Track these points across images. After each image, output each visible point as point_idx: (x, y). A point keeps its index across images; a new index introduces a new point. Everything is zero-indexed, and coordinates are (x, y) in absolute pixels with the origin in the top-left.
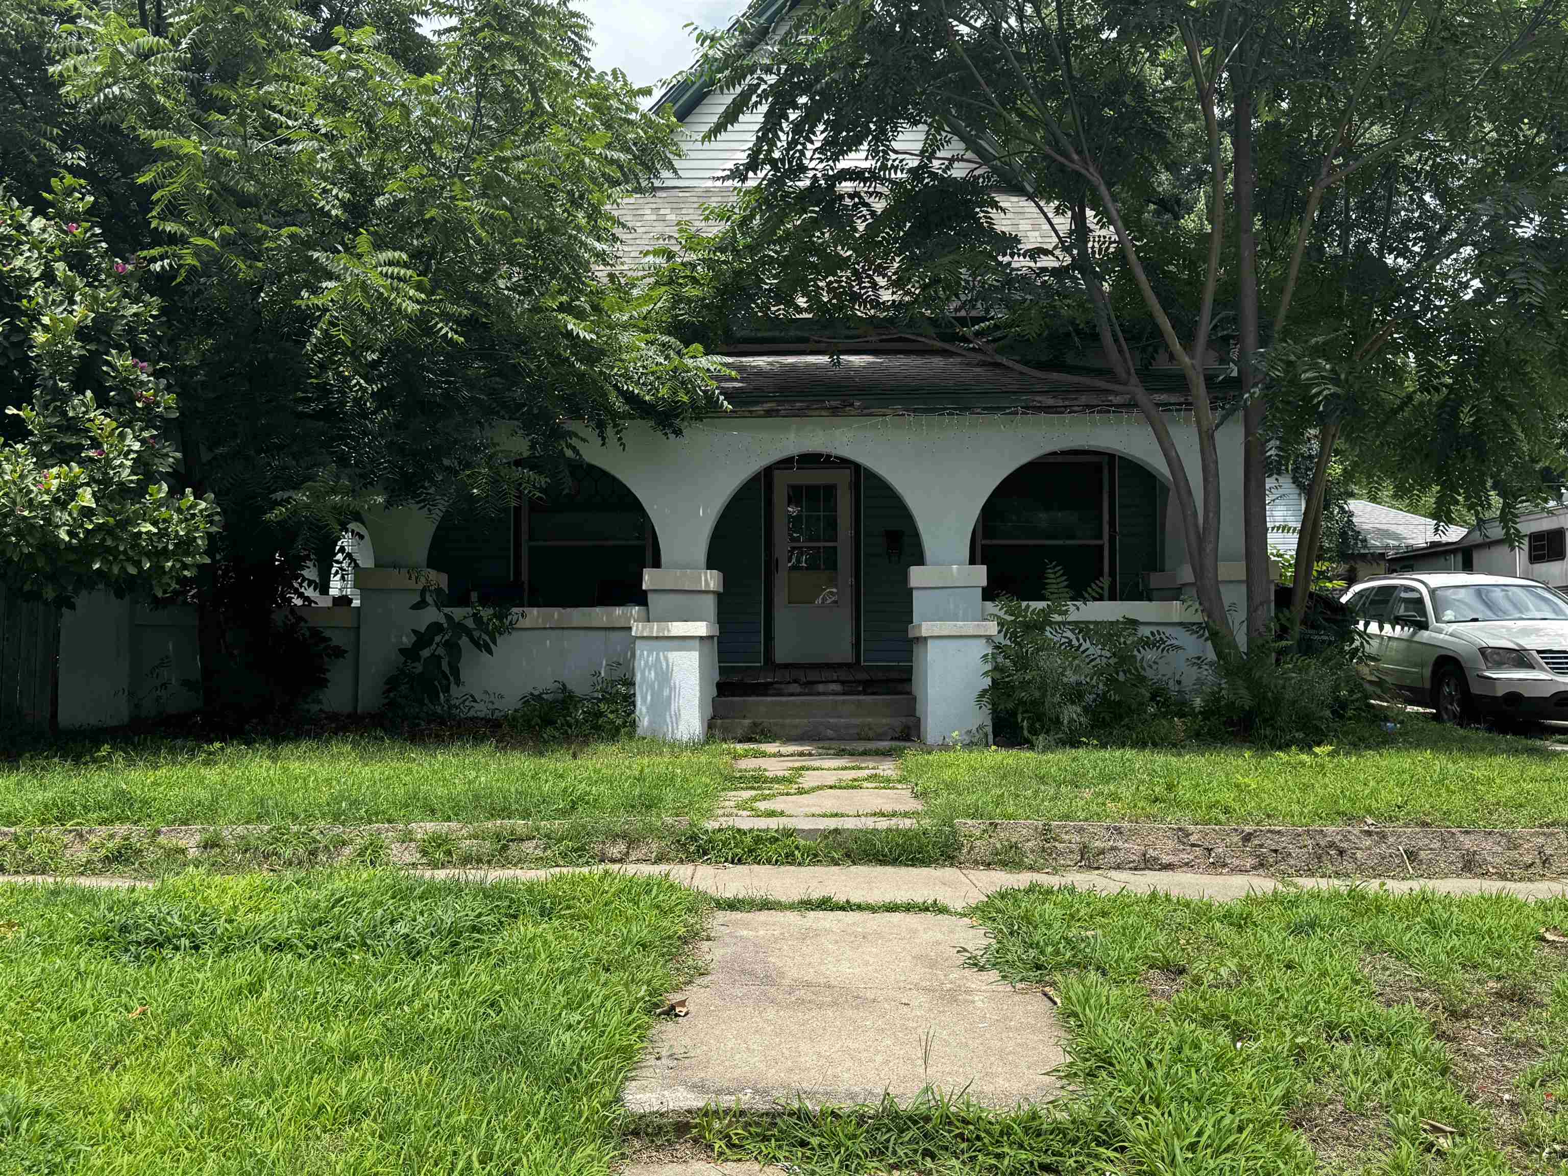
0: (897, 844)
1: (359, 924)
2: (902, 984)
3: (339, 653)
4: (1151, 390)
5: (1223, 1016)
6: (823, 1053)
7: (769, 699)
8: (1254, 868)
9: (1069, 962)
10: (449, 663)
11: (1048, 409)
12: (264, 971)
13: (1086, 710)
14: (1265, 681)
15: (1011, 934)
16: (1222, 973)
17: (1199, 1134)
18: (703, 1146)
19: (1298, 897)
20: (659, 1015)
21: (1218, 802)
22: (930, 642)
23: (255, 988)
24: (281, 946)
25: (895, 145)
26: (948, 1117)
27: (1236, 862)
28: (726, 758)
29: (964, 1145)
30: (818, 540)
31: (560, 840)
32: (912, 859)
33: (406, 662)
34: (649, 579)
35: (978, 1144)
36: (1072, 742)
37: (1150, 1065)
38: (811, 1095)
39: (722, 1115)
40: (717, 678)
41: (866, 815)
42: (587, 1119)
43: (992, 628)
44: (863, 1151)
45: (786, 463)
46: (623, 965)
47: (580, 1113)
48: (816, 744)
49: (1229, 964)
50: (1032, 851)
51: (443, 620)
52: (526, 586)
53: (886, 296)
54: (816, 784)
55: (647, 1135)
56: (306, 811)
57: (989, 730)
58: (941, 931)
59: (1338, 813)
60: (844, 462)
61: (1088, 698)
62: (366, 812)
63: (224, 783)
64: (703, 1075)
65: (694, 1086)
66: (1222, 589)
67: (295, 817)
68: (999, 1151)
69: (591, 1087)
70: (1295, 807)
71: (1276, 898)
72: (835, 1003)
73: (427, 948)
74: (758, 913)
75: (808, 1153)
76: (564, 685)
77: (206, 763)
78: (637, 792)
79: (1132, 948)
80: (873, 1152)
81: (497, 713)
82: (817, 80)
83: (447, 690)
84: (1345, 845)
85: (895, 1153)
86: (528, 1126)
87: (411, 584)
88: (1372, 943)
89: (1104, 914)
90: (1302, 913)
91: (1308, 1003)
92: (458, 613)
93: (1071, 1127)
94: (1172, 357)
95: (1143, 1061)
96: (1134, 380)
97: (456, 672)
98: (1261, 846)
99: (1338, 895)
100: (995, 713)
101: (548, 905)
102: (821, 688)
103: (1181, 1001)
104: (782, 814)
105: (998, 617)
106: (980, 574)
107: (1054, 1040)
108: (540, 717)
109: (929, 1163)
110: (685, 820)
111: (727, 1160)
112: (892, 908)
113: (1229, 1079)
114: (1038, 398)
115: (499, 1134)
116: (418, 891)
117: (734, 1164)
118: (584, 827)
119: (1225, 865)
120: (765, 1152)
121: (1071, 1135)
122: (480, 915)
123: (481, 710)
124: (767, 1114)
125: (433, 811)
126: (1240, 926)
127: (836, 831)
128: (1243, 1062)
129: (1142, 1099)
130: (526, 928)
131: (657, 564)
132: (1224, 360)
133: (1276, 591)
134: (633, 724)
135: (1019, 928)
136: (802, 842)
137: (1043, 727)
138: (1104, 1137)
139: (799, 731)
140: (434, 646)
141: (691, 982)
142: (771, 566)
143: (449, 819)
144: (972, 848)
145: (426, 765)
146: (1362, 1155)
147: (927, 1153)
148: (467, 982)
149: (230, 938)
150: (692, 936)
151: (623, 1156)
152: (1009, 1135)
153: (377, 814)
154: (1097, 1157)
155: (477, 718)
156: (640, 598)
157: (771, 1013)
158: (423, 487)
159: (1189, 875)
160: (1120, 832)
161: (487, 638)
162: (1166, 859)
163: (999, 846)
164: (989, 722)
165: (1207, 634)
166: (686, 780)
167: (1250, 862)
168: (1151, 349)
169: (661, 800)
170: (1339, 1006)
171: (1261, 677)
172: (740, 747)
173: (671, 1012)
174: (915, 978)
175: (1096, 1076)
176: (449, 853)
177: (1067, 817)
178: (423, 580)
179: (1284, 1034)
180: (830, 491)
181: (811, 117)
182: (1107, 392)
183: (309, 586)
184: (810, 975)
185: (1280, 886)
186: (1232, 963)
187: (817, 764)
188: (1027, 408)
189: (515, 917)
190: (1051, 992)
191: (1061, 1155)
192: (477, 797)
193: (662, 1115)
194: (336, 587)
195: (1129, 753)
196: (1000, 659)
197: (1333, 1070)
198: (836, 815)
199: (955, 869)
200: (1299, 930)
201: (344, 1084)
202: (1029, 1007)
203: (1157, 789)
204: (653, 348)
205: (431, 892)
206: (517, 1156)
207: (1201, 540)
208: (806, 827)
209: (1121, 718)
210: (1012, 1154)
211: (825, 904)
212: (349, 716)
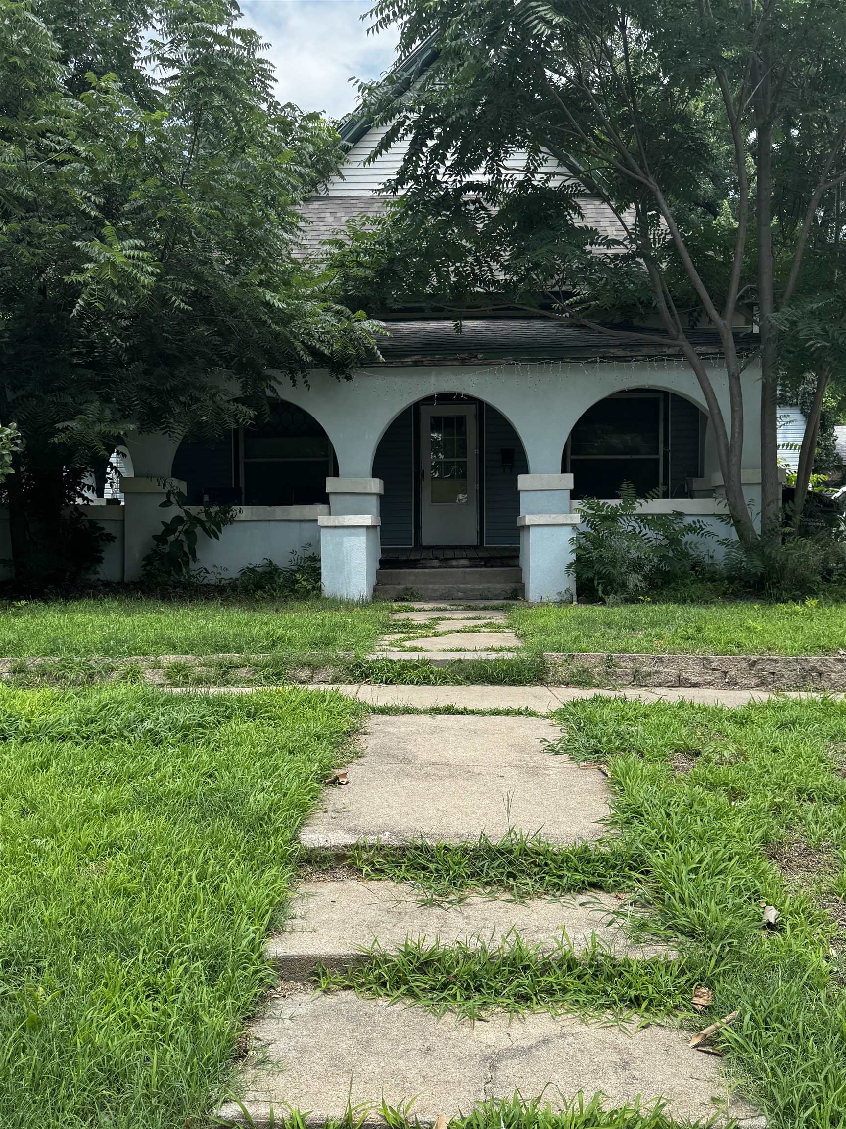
0: (503, 670)
1: (119, 722)
2: (499, 764)
3: (110, 538)
4: (694, 344)
5: (724, 784)
6: (441, 808)
7: (417, 571)
8: (757, 686)
9: (618, 748)
10: (188, 546)
11: (619, 359)
12: (52, 753)
13: (645, 577)
14: (773, 555)
15: (579, 730)
16: (725, 754)
17: (700, 862)
18: (355, 870)
19: (785, 704)
20: (329, 782)
21: (733, 639)
22: (532, 529)
23: (45, 766)
24: (64, 738)
25: (505, 163)
26: (525, 850)
27: (745, 681)
28: (386, 612)
29: (536, 869)
30: (453, 457)
31: (264, 668)
32: (513, 681)
33: (157, 545)
34: (331, 485)
35: (547, 868)
36: (632, 600)
37: (668, 815)
38: (430, 835)
39: (368, 849)
40: (379, 556)
41: (482, 650)
42: (274, 852)
43: (576, 518)
44: (466, 874)
45: (429, 400)
46: (302, 749)
47: (269, 848)
48: (450, 602)
49: (730, 748)
50: (599, 674)
51: (183, 515)
52: (243, 490)
53: (501, 276)
54: (447, 629)
55: (316, 862)
56: (85, 647)
57: (574, 592)
58: (529, 728)
59: (819, 647)
60: (471, 400)
61: (647, 569)
62: (128, 648)
63: (27, 628)
64: (356, 822)
65: (350, 830)
66: (744, 488)
67: (77, 652)
68: (560, 873)
69: (277, 830)
70: (788, 643)
71: (769, 705)
72: (451, 776)
73: (166, 738)
74: (401, 716)
75: (428, 875)
76: (270, 561)
77: (15, 615)
78: (319, 634)
79: (663, 738)
80: (473, 874)
81: (223, 581)
82: (449, 116)
83: (187, 564)
84: (823, 669)
85: (487, 874)
86: (233, 856)
87: (160, 489)
88: (836, 735)
89: (646, 716)
90: (787, 715)
91: (786, 775)
92: (194, 510)
93: (612, 857)
94: (711, 321)
95: (663, 813)
96: (682, 336)
97: (193, 552)
98: (763, 670)
99: (814, 702)
100: (578, 578)
101: (252, 710)
102: (454, 563)
103: (695, 774)
104: (422, 650)
105: (582, 511)
106: (568, 480)
107: (603, 800)
108: (253, 584)
109: (511, 881)
110: (352, 653)
111: (372, 879)
112: (496, 713)
113: (724, 825)
114: (612, 351)
115: (213, 861)
116: (162, 700)
117: (376, 882)
118: (282, 659)
119: (736, 684)
120: (398, 874)
121: (612, 862)
122: (203, 716)
123: (212, 579)
124: (400, 848)
125: (175, 648)
126: (742, 724)
127: (460, 661)
128: (735, 815)
129: (662, 838)
130: (235, 726)
131: (336, 474)
132: (750, 322)
133: (784, 491)
134: (319, 589)
135: (585, 725)
136: (436, 669)
137: (612, 589)
138: (634, 864)
139: (438, 594)
140: (177, 534)
141: (351, 762)
142: (419, 476)
143: (186, 653)
144: (556, 672)
145: (171, 616)
146: (817, 877)
147: (511, 875)
148: (193, 761)
149: (28, 732)
150: (353, 732)
151: (299, 876)
152: (567, 862)
153: (135, 650)
154: (630, 878)
155: (209, 585)
156: (323, 498)
157: (406, 782)
158: (166, 418)
159: (710, 691)
160: (661, 660)
161: (215, 528)
162: (694, 679)
163: (575, 671)
164: (574, 587)
165: (732, 522)
166: (354, 626)
167: (754, 681)
168: (695, 314)
169: (336, 640)
170: (807, 777)
171: (770, 553)
172: (395, 605)
173: (336, 782)
174: (509, 759)
175: (631, 824)
176: (186, 676)
177: (624, 651)
178: (168, 485)
179: (766, 796)
180: (461, 421)
181: (444, 144)
182: (662, 345)
183: (88, 490)
184: (435, 758)
185: (773, 697)
186: (733, 748)
187: (448, 616)
188: (604, 358)
189: (229, 718)
190: (604, 767)
191: (605, 876)
192: (205, 638)
193: (326, 849)
194: (108, 492)
195: (672, 607)
196: (583, 541)
197: (801, 820)
198: (460, 650)
199: (544, 687)
200: (782, 726)
201: (106, 828)
202: (588, 779)
203: (690, 631)
204: (330, 314)
205: (170, 701)
206: (223, 875)
207: (729, 453)
208: (438, 658)
209: (669, 583)
210: (570, 875)
211: (449, 710)
212: (119, 583)
